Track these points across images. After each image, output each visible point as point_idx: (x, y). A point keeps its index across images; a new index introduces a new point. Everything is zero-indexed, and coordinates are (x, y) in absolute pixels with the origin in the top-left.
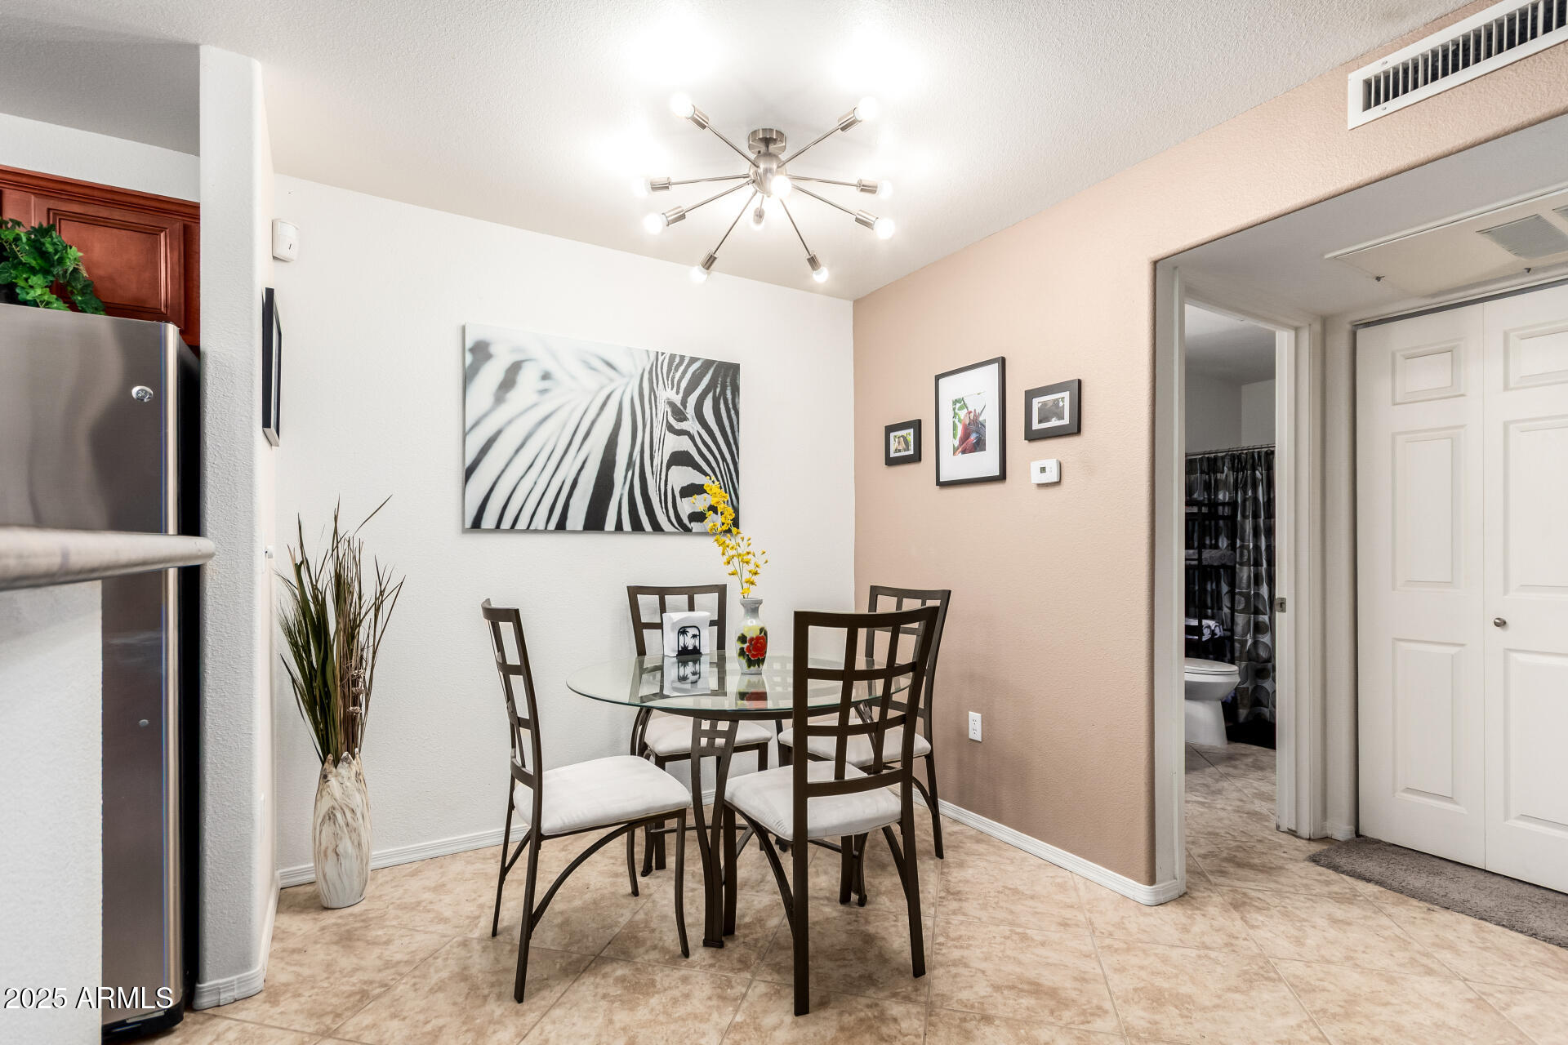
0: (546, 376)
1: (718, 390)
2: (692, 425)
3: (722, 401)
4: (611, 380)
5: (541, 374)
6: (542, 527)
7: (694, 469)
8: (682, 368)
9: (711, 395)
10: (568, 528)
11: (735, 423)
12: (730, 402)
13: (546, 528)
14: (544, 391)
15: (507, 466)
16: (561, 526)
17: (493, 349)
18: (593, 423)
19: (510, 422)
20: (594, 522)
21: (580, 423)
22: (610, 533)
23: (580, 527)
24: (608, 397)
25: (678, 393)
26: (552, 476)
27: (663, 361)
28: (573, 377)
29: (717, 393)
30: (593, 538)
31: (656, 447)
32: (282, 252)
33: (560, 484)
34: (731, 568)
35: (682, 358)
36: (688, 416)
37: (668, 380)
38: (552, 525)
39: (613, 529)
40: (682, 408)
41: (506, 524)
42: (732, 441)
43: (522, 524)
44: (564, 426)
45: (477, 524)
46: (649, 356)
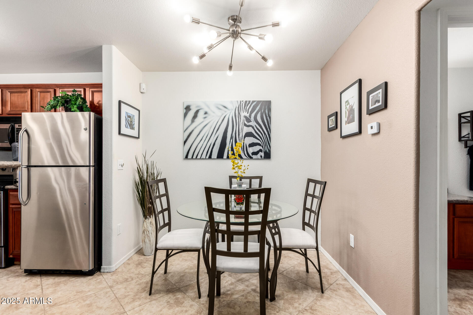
0: (206, 113)
1: (263, 111)
2: (253, 123)
3: (264, 114)
4: (226, 112)
5: (204, 113)
6: (204, 157)
7: (254, 138)
8: (249, 105)
9: (260, 113)
10: (212, 158)
11: (269, 121)
12: (267, 114)
13: (206, 158)
14: (205, 118)
15: (195, 140)
16: (210, 157)
17: (191, 107)
18: (220, 126)
19: (195, 128)
20: (220, 156)
21: (216, 126)
22: (225, 159)
23: (216, 158)
24: (225, 117)
25: (248, 113)
26: (208, 142)
27: (243, 103)
28: (214, 112)
29: (262, 111)
30: (220, 161)
31: (240, 131)
32: (142, 91)
33: (210, 145)
34: (235, 171)
35: (249, 101)
36: (252, 120)
37: (244, 109)
38: (207, 157)
39: (226, 158)
40: (249, 118)
41: (194, 157)
42: (268, 127)
43: (199, 157)
44: (211, 128)
45: (187, 157)
46: (238, 103)
